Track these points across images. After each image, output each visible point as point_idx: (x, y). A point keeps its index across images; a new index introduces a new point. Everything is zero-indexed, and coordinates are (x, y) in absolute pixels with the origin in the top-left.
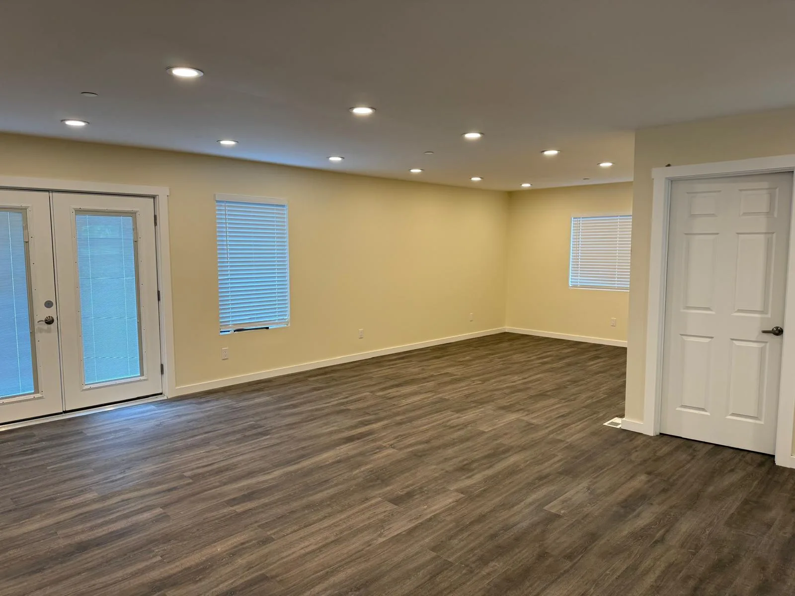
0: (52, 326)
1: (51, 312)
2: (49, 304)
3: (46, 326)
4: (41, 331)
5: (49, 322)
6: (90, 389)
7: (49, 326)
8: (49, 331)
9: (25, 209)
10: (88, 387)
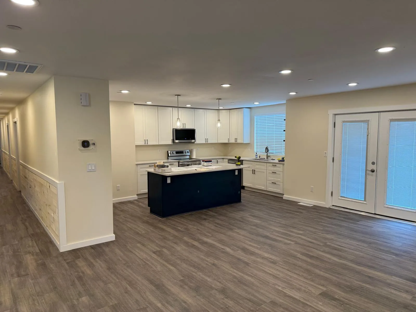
0: (374, 173)
1: (374, 167)
2: (373, 163)
3: (371, 173)
4: (369, 174)
5: (373, 171)
6: (388, 207)
7: (372, 173)
8: (372, 175)
9: (369, 121)
10: (387, 206)
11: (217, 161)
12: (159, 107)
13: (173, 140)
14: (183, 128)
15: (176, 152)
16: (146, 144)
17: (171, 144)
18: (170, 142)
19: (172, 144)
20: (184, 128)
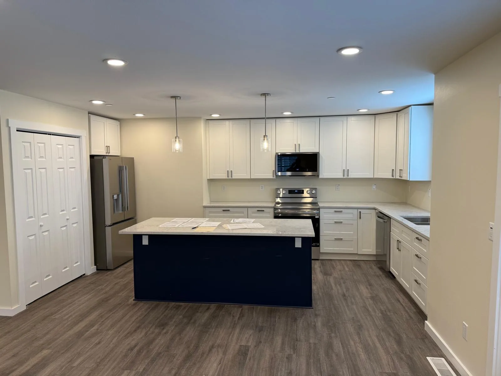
11: (360, 212)
12: (252, 120)
13: (275, 173)
14: (295, 152)
15: (289, 191)
16: (230, 177)
17: (272, 177)
18: (270, 175)
19: (275, 178)
20: (298, 151)
